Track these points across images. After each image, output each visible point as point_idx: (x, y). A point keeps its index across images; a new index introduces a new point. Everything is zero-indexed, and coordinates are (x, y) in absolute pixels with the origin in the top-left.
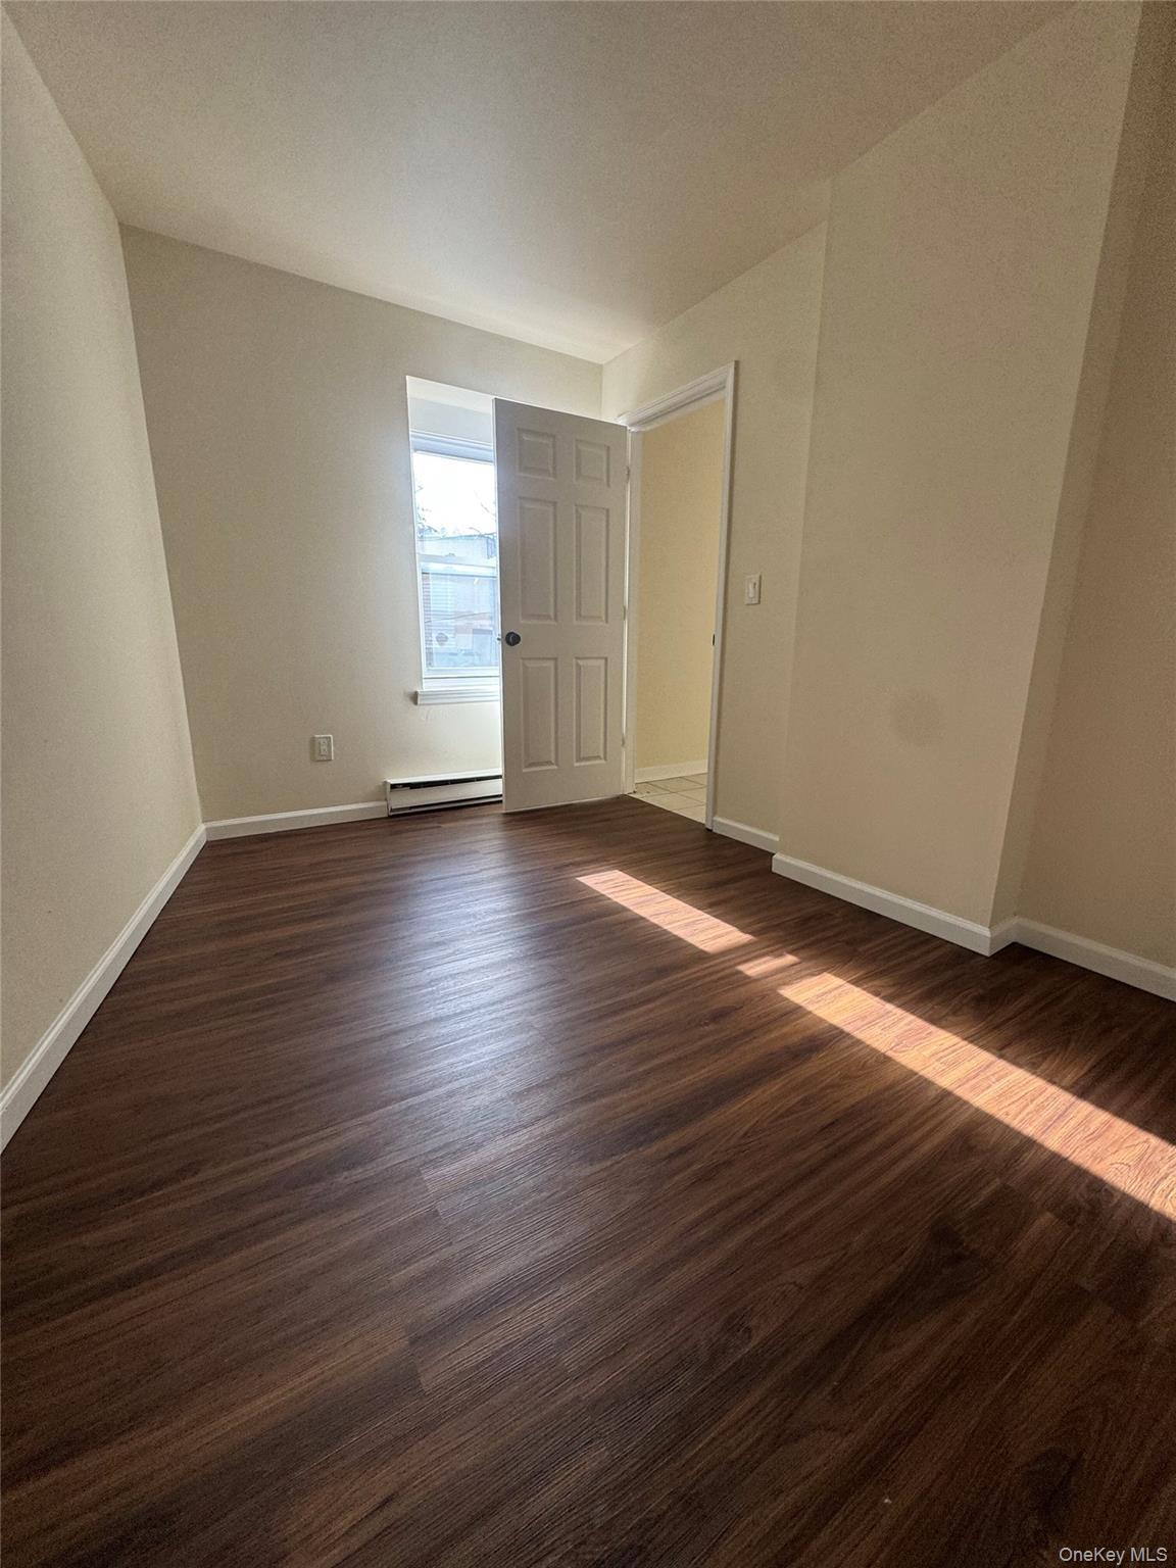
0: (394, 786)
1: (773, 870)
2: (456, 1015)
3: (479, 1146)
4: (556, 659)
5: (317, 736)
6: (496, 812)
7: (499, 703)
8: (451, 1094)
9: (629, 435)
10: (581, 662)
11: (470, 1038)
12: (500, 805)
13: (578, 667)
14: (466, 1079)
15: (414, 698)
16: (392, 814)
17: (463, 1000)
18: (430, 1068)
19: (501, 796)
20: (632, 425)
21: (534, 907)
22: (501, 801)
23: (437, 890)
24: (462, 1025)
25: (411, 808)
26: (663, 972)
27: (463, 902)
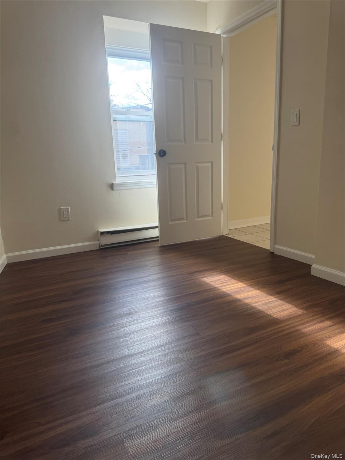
0: (102, 233)
1: (312, 274)
2: (139, 353)
3: (155, 428)
4: (185, 164)
5: (61, 207)
6: (155, 245)
7: (156, 188)
8: (139, 398)
9: (222, 40)
10: (198, 165)
11: (148, 366)
12: (157, 242)
13: (197, 168)
14: (147, 389)
15: (112, 186)
16: (101, 248)
17: (143, 345)
18: (126, 382)
19: (158, 237)
20: (224, 33)
21: (177, 294)
22: (158, 240)
23: (126, 286)
24: (143, 359)
25: (111, 244)
26: (254, 330)
27: (141, 292)
